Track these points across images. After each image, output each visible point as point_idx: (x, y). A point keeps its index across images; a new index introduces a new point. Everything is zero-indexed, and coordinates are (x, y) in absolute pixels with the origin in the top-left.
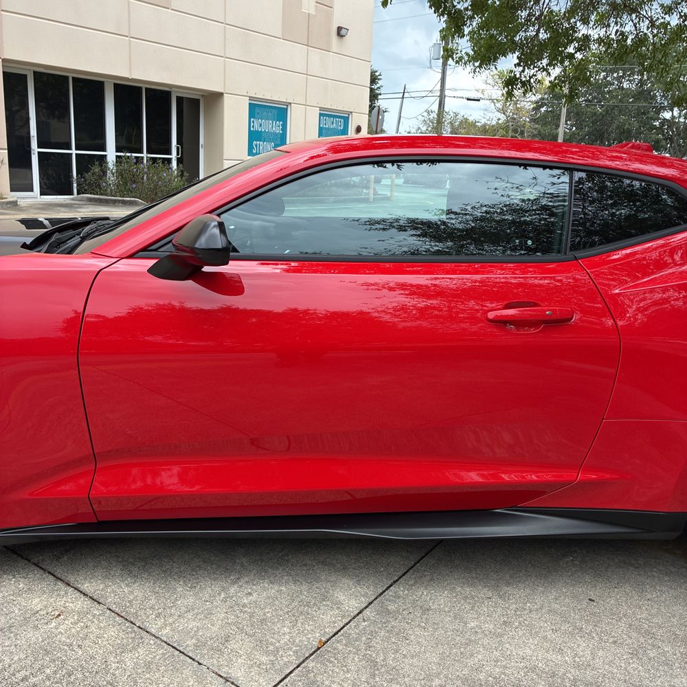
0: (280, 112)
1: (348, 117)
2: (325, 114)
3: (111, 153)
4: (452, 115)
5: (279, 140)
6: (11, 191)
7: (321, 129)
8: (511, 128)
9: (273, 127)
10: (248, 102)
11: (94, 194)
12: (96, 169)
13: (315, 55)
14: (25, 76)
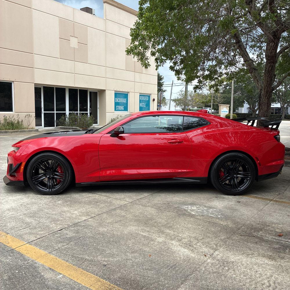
0: (125, 95)
1: (150, 96)
2: (141, 95)
3: (67, 112)
4: (190, 92)
5: (125, 105)
6: (36, 126)
7: (140, 100)
8: (213, 96)
9: (122, 100)
10: (114, 92)
11: (62, 126)
12: (63, 118)
13: (137, 75)
14: (40, 88)
